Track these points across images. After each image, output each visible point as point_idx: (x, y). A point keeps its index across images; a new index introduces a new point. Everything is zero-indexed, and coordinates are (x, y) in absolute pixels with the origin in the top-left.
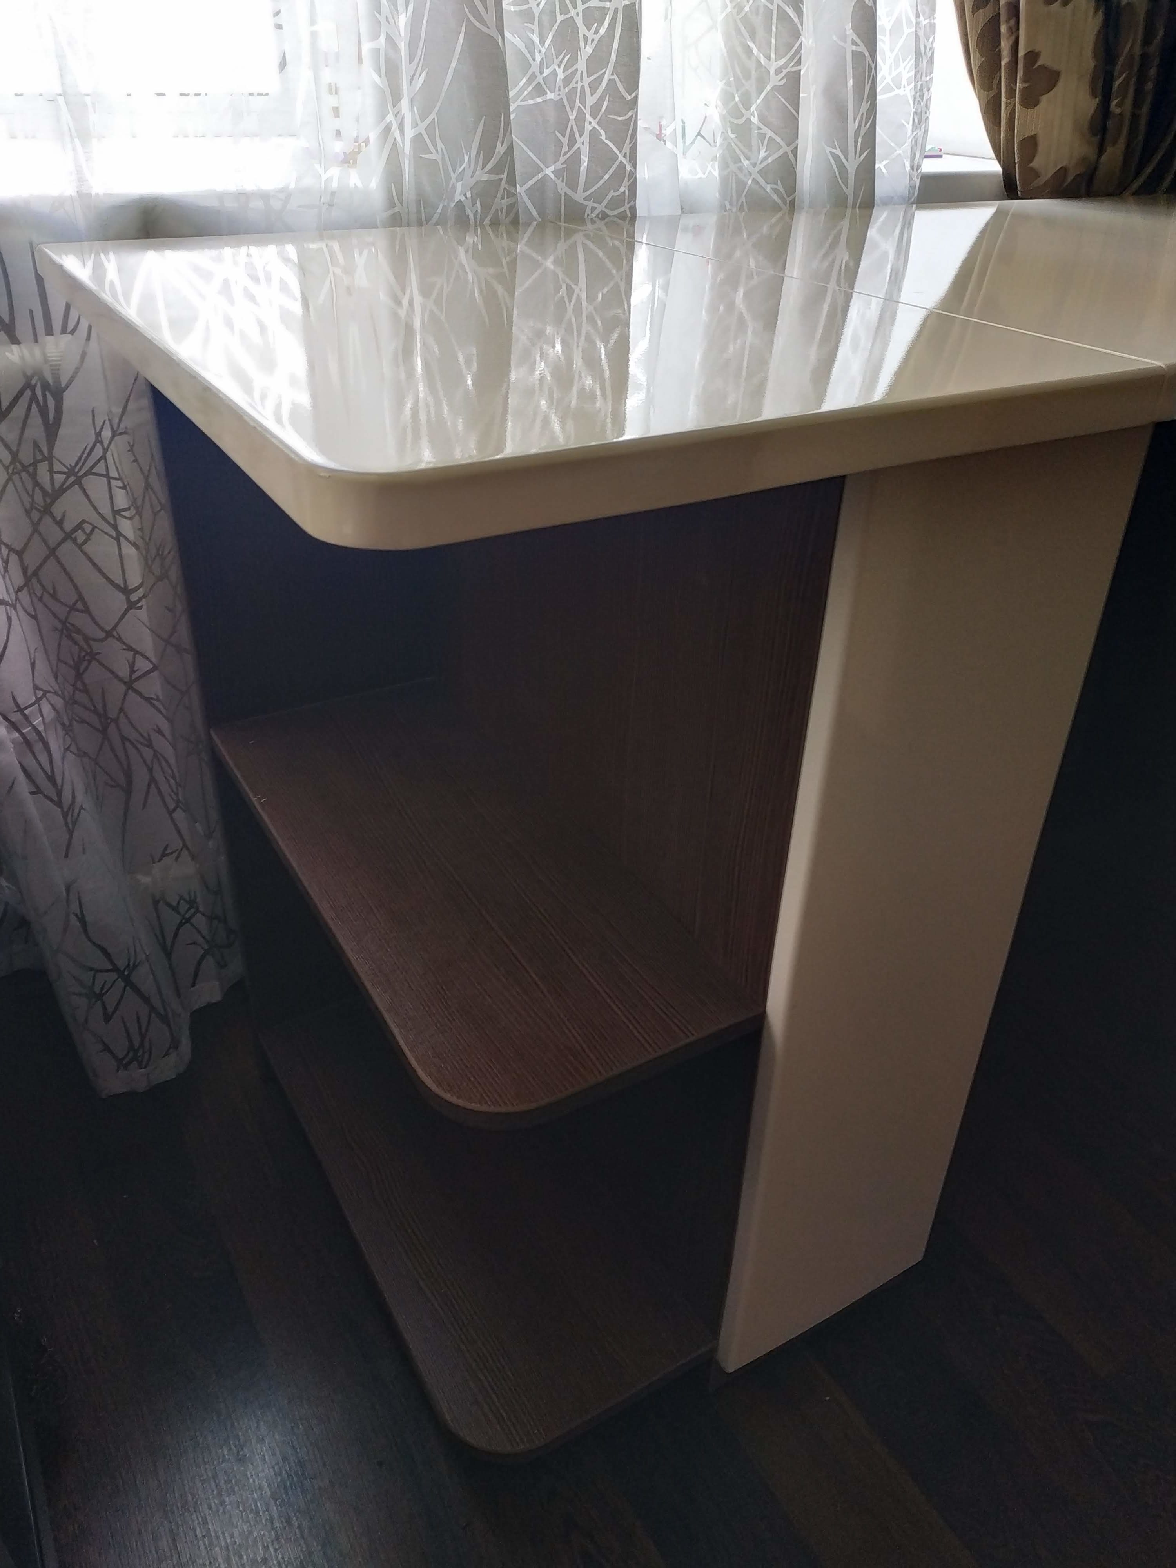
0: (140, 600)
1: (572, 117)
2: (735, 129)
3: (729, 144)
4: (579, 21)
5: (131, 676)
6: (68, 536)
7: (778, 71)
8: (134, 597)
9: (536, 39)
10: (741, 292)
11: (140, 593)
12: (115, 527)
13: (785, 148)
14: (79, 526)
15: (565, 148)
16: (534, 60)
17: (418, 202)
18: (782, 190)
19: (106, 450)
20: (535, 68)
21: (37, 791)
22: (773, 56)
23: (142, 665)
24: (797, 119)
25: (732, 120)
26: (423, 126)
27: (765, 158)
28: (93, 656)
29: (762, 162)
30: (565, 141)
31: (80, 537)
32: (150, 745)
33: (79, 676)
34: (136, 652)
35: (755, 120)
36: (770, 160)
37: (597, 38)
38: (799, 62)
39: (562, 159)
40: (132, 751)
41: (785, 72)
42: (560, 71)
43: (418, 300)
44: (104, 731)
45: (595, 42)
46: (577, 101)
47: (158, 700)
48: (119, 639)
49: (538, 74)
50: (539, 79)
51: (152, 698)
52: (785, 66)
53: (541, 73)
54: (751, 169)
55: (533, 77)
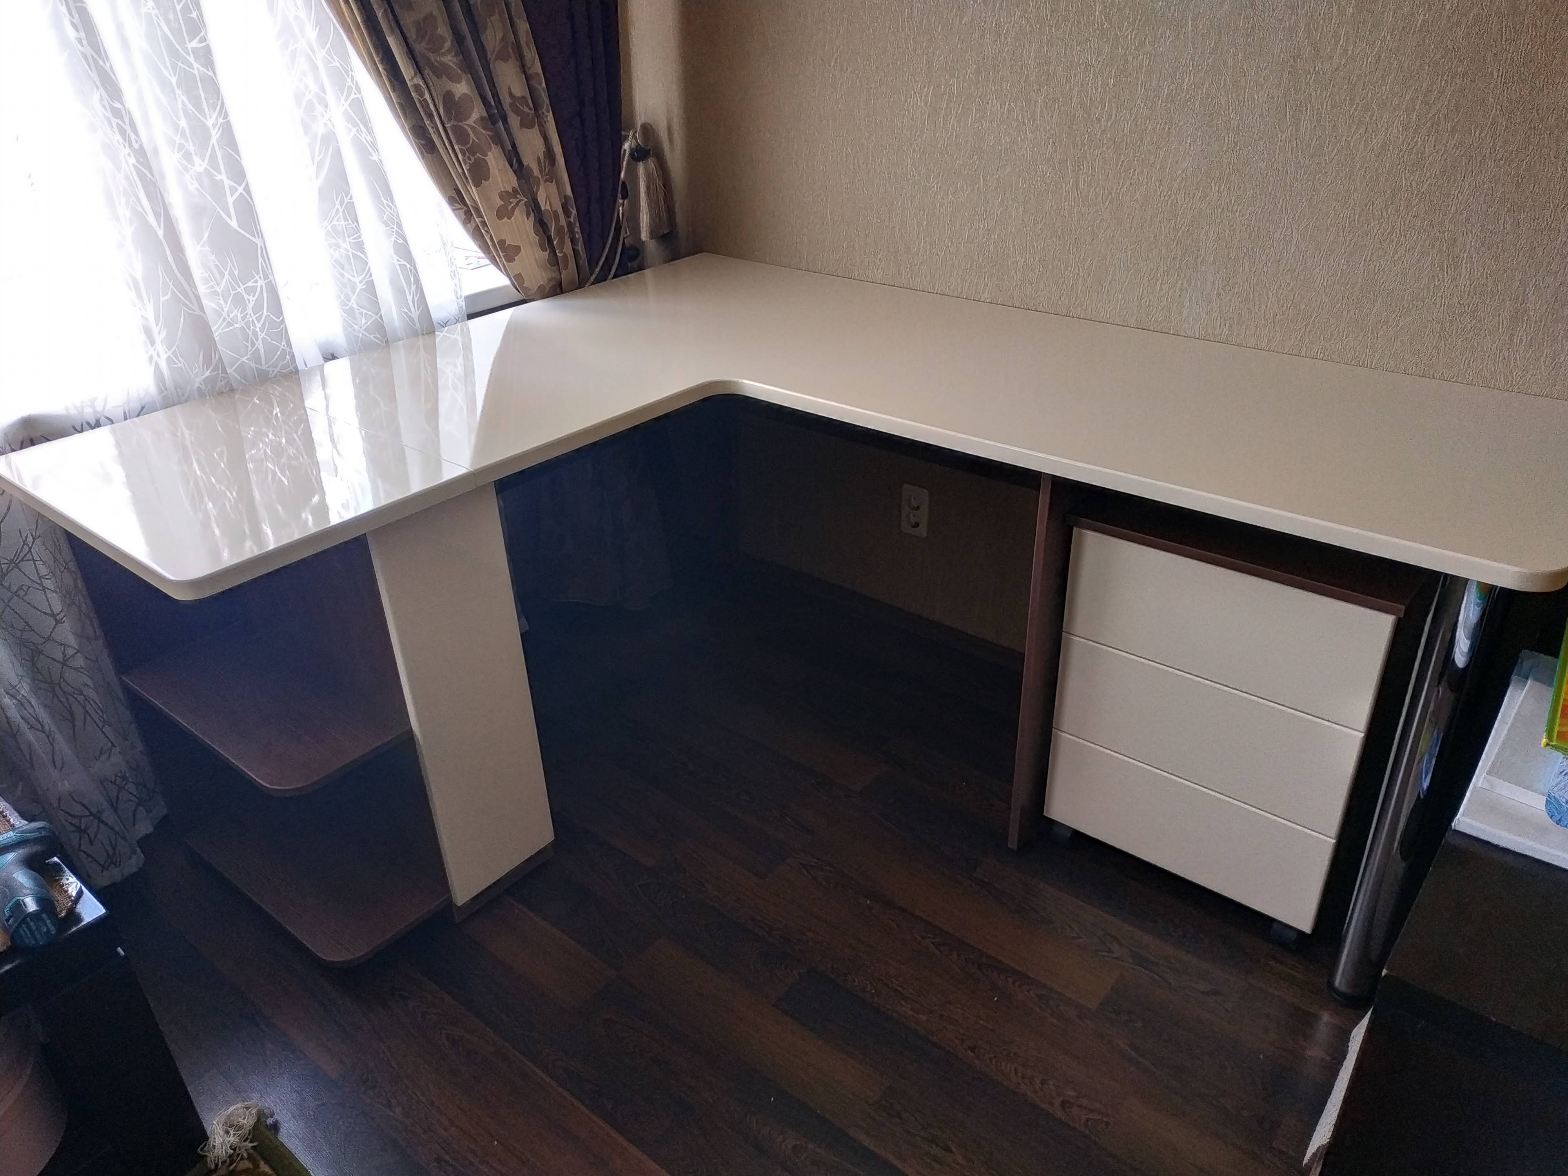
0: (62, 618)
1: (250, 334)
2: (345, 311)
3: (344, 319)
4: (243, 293)
5: (63, 659)
6: (16, 594)
7: (361, 282)
8: (58, 618)
9: (222, 302)
10: (371, 386)
11: (63, 614)
12: (41, 584)
13: (375, 317)
14: (21, 588)
15: (250, 348)
16: (223, 311)
17: (176, 389)
18: (379, 336)
19: (30, 548)
20: (225, 314)
21: (31, 727)
22: (355, 274)
23: (70, 652)
24: (378, 302)
25: (343, 308)
26: (169, 353)
27: (366, 323)
28: (41, 652)
29: (364, 325)
30: (249, 345)
31: (22, 593)
32: (82, 694)
33: (34, 665)
34: (65, 645)
35: (355, 306)
36: (369, 323)
37: (254, 299)
38: (371, 275)
39: (249, 353)
40: (71, 699)
41: (364, 282)
42: (239, 314)
43: (187, 432)
44: (53, 691)
45: (254, 301)
46: (251, 325)
47: (82, 668)
48: (54, 640)
49: (227, 317)
50: (229, 319)
51: (78, 668)
52: (364, 279)
53: (229, 316)
54: (360, 329)
55: (225, 319)
